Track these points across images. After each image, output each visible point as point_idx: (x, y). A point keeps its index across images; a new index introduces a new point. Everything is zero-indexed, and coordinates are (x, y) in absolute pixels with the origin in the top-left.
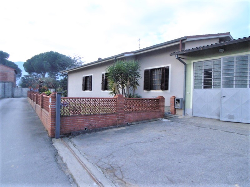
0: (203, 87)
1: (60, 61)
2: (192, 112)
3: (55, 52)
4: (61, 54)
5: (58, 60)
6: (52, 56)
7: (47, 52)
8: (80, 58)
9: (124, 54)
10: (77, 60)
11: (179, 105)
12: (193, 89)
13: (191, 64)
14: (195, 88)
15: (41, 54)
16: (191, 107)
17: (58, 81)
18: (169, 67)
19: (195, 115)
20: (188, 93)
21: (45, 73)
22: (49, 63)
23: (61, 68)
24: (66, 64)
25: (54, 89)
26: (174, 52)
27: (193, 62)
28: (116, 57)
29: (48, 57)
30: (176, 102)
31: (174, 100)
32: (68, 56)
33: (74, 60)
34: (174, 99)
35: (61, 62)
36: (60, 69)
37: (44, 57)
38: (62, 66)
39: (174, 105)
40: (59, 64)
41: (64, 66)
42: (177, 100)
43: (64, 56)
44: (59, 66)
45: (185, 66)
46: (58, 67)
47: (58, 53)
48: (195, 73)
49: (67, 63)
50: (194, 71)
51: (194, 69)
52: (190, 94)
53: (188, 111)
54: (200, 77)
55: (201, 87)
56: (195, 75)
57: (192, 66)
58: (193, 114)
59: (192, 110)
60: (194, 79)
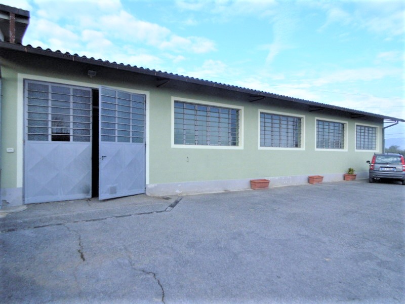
0: (50, 137)
2: (21, 195)
12: (24, 142)
13: (16, 80)
14: (28, 140)
16: (19, 184)
19: (29, 200)
20: (10, 149)
27: (21, 76)
50: (26, 100)
51: (26, 95)
52: (14, 152)
53: (10, 195)
54: (42, 115)
55: (44, 137)
56: (29, 110)
57: (20, 86)
58: (26, 199)
59: (21, 190)
60: (26, 117)
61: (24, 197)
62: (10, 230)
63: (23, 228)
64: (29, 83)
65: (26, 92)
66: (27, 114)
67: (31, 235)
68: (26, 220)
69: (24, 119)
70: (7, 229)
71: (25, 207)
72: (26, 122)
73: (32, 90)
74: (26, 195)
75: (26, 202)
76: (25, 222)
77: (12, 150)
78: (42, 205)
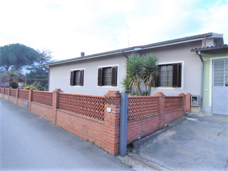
0: (224, 85)
1: (28, 54)
2: (211, 109)
3: (22, 45)
4: (29, 47)
5: (25, 53)
6: (19, 48)
7: (13, 44)
8: (50, 53)
9: (134, 48)
10: (46, 54)
11: (196, 103)
12: (212, 87)
13: (209, 61)
14: (214, 86)
15: (5, 46)
16: (210, 105)
17: (23, 75)
18: (181, 63)
19: (214, 112)
20: (206, 90)
21: (8, 66)
22: (15, 56)
23: (30, 61)
24: (35, 58)
25: (22, 83)
26: (196, 49)
27: (211, 59)
28: (123, 51)
29: (14, 49)
30: (192, 100)
31: (191, 98)
32: (36, 50)
33: (43, 54)
34: (191, 96)
35: (28, 56)
36: (28, 62)
37: (10, 49)
38: (30, 59)
39: (191, 102)
40: (27, 57)
41: (32, 59)
42: (193, 97)
43: (32, 49)
44: (27, 60)
45: (203, 63)
46: (25, 60)
47: (25, 46)
48: (214, 71)
49: (36, 56)
50: (213, 68)
51: (213, 67)
52: (208, 91)
53: (206, 108)
54: (221, 74)
55: (222, 84)
56: (214, 73)
57: (211, 63)
58: (213, 112)
59: (211, 107)
60: (213, 76)
61: (212, 111)
62: (201, 121)
63: (206, 121)
64: (215, 61)
65: (213, 65)
66: (213, 75)
67: (206, 124)
68: (209, 119)
69: (212, 77)
70: (200, 120)
71: (212, 115)
72: (213, 78)
73: (216, 64)
74: (213, 110)
75: (213, 113)
76: (208, 120)
77: (207, 90)
78: (219, 115)
